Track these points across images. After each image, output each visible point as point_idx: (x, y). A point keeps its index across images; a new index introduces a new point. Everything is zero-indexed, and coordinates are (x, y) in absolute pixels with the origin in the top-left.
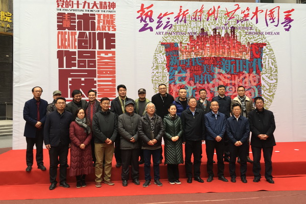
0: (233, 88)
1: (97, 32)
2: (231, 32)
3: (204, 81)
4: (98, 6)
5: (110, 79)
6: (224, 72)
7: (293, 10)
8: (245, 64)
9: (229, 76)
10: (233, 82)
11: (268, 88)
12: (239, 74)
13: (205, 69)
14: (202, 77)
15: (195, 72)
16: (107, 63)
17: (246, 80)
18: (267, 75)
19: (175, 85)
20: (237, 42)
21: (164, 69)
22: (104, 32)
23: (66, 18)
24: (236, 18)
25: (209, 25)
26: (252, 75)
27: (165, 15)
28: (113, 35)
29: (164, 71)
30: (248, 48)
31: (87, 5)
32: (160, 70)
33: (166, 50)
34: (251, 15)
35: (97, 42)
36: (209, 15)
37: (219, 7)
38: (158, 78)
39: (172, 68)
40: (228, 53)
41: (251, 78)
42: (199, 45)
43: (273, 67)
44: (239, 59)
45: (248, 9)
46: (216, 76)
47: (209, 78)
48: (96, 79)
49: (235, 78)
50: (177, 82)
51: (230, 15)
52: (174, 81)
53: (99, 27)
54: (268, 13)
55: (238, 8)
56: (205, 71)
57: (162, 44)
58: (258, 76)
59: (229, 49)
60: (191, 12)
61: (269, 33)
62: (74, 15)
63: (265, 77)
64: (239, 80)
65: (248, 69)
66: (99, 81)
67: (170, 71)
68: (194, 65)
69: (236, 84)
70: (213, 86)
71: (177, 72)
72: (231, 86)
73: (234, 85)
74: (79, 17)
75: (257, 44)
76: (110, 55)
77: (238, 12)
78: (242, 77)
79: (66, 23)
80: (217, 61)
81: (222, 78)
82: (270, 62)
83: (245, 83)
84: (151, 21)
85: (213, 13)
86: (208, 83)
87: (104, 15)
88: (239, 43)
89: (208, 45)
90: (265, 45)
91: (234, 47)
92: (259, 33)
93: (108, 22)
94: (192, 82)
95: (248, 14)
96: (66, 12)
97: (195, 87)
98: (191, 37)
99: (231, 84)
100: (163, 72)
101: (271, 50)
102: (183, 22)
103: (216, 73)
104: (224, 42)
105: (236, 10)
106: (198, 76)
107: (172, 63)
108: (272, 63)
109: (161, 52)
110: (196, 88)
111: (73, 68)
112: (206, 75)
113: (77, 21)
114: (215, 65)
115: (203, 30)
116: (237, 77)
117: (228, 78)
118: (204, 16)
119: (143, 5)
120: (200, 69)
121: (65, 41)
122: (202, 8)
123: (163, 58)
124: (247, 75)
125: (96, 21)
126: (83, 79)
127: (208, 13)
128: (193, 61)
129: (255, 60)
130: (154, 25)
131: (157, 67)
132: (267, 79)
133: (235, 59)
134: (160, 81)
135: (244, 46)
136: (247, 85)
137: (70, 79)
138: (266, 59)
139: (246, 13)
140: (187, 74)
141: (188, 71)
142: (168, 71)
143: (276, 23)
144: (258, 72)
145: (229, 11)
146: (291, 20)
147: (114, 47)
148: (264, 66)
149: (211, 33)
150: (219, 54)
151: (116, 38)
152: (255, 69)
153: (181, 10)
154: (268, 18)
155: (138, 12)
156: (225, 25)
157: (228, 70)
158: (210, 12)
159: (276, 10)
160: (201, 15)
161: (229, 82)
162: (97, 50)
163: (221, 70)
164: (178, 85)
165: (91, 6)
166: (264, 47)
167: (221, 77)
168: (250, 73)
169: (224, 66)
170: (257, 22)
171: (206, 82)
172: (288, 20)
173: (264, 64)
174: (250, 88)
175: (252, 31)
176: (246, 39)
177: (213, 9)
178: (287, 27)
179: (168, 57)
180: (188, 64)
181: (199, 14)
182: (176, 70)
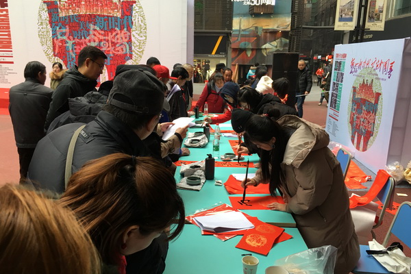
0: (107, 43)
3: (81, 37)
5: (7, 33)
6: (98, 29)
8: (117, 22)
9: (103, 32)
10: (106, 38)
11: (138, 44)
12: (112, 30)
14: (79, 32)
15: (73, 28)
16: (3, 20)
17: (118, 36)
18: (137, 32)
19: (57, 39)
21: (47, 25)
26: (123, 32)
29: (48, 27)
30: (119, 5)
32: (44, 26)
33: (48, 8)
38: (43, 33)
39: (54, 24)
40: (101, 10)
41: (122, 35)
42: (75, 3)
43: (142, 24)
44: (111, 17)
46: (91, 32)
47: (85, 33)
49: (108, 34)
50: (59, 37)
52: (56, 36)
56: (82, 27)
57: (44, 2)
58: (129, 33)
59: (102, 6)
63: (135, 34)
64: (112, 36)
65: (119, 26)
67: (53, 27)
68: (72, 21)
69: (110, 40)
70: (90, 41)
71: (58, 28)
72: (105, 42)
73: (108, 41)
75: (127, 2)
76: (4, 13)
78: (114, 34)
80: (92, 18)
81: (97, 34)
82: (140, 19)
83: (118, 39)
86: (85, 38)
88: (111, 1)
89: (83, 3)
91: (106, 5)
94: (71, 37)
97: (74, 41)
99: (105, 40)
101: (140, 7)
103: (92, 29)
106: (76, 32)
107: (53, 20)
108: (142, 21)
109: (44, 9)
110: (75, 43)
112: (83, 31)
114: (90, 22)
116: (110, 34)
117: (102, 35)
120: (77, 25)
123: (45, 15)
124: (119, 32)
128: (71, 17)
129: (126, 17)
131: (42, 24)
132: (137, 36)
133: (108, 16)
134: (45, 36)
135: (116, 3)
136: (119, 41)
138: (136, 17)
140: (66, 30)
141: (67, 26)
142: (51, 27)
144: (129, 29)
148: (134, 24)
150: (94, 11)
152: (125, 26)
157: (102, 27)
161: (103, 38)
163: (96, 26)
164: (60, 40)
166: (134, 5)
167: (95, 33)
168: (121, 30)
169: (98, 23)
171: (83, 38)
173: (134, 22)
174: (122, 44)
179: (50, 14)
180: (67, 21)
182: (57, 26)
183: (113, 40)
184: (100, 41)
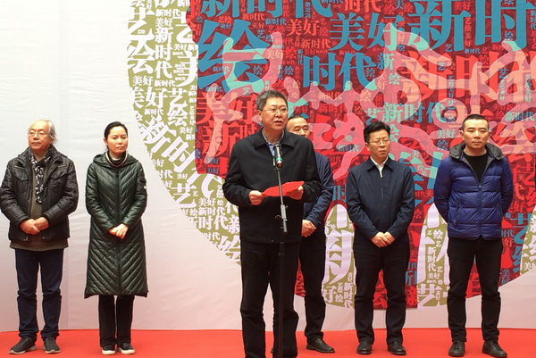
0: (461, 108)
3: (340, 81)
6: (422, 45)
8: (513, 14)
9: (444, 60)
10: (460, 84)
12: (488, 51)
13: (346, 32)
14: (332, 63)
15: (305, 44)
17: (516, 77)
19: (221, 93)
21: (176, 31)
29: (180, 38)
32: (163, 34)
38: (153, 64)
39: (210, 26)
46: (389, 61)
47: (360, 67)
49: (467, 69)
50: (232, 83)
52: (216, 77)
56: (345, 39)
64: (484, 78)
65: (522, 33)
67: (204, 38)
69: (474, 91)
70: (379, 100)
71: (229, 43)
72: (451, 102)
73: (465, 97)
78: (496, 65)
81: (417, 69)
83: (512, 89)
86: (358, 87)
94: (291, 85)
97: (302, 102)
99: (451, 93)
100: (174, 41)
103: (392, 46)
106: (316, 59)
107: (210, 6)
112: (349, 57)
114: (385, 17)
116: (476, 67)
117: (439, 70)
120: (325, 31)
124: (520, 57)
131: (151, 24)
134: (163, 78)
136: (517, 98)
140: (272, 51)
141: (276, 37)
142: (196, 40)
157: (441, 38)
161: (443, 84)
163: (413, 36)
164: (234, 96)
167: (410, 63)
168: (530, 48)
169: (424, 19)
171: (348, 86)
180: (277, 12)
182: (228, 33)
183: (492, 95)
184: (431, 98)
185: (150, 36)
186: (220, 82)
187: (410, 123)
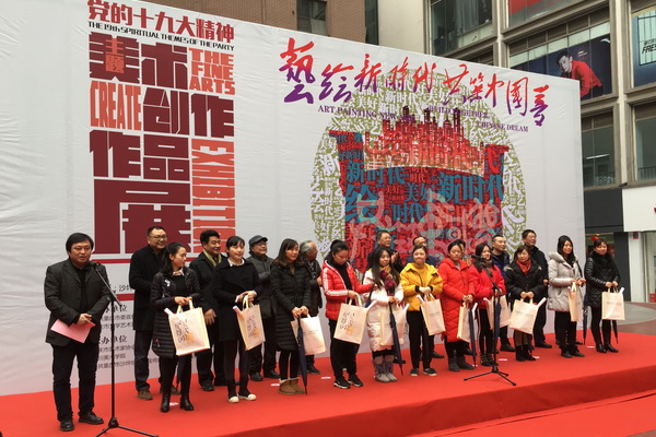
0: (459, 231)
1: (191, 92)
2: (454, 119)
3: (409, 218)
4: (194, 28)
5: (223, 208)
6: (443, 200)
7: (547, 87)
8: (477, 185)
9: (451, 208)
10: (458, 219)
11: (512, 232)
12: (468, 203)
13: (411, 192)
14: (406, 208)
15: (394, 198)
16: (214, 171)
17: (479, 216)
18: (510, 206)
19: (357, 224)
20: (464, 140)
21: (335, 189)
22: (207, 93)
23: (115, 48)
24: (462, 91)
25: (417, 100)
26: (487, 207)
27: (338, 69)
28: (230, 104)
29: (336, 193)
30: (481, 154)
31: (165, 21)
32: (328, 191)
33: (339, 148)
34: (486, 89)
35: (192, 117)
36: (418, 80)
37: (434, 66)
38: (324, 207)
39: (350, 187)
40: (449, 161)
41: (487, 214)
42: (400, 142)
43: (519, 192)
44: (467, 175)
45: (480, 76)
46: (430, 208)
47: (417, 211)
48: (189, 208)
49: (461, 212)
50: (362, 218)
51: (453, 84)
52: (354, 215)
53: (195, 80)
54: (512, 88)
55: (466, 73)
56: (411, 195)
57: (332, 133)
58: (497, 210)
59: (451, 152)
60: (385, 70)
61: (512, 127)
62: (133, 43)
63: (507, 212)
64: (467, 216)
65: (481, 196)
66: (197, 213)
67: (348, 194)
68: (391, 182)
69: (464, 223)
70: (426, 228)
71: (360, 196)
72: (455, 228)
73: (460, 226)
74: (147, 49)
75: (495, 147)
76: (222, 151)
77: (465, 81)
78: (472, 211)
79: (115, 64)
80: (432, 177)
81: (441, 212)
82: (515, 182)
83: (478, 222)
84: (309, 81)
85: (425, 76)
87: (207, 53)
88: (467, 143)
89: (416, 143)
90: (507, 149)
91: (459, 150)
92: (498, 126)
93: (217, 71)
94: (388, 219)
95: (481, 86)
96: (115, 35)
97: (393, 229)
98: (386, 123)
99: (455, 223)
100: (334, 195)
101: (515, 160)
102: (370, 90)
103: (430, 200)
104: (443, 139)
105: (461, 76)
106: (399, 206)
107: (351, 176)
108: (518, 185)
109: (329, 151)
110: (396, 231)
111: (132, 178)
112: (412, 205)
113: (141, 59)
114: (427, 185)
115: (406, 109)
116: (464, 211)
117: (450, 213)
118: (408, 83)
119: (292, 42)
120: (402, 192)
121: (112, 107)
122: (405, 65)
123: (332, 164)
124: (481, 207)
125: (188, 65)
126: (157, 207)
127: (416, 76)
128: (390, 173)
129: (492, 177)
130: (315, 89)
131: (322, 184)
132: (510, 215)
133: (462, 174)
134: (329, 215)
135: (475, 148)
136: (480, 226)
137: (124, 206)
138: (509, 180)
139: (478, 84)
140: (378, 202)
141: (381, 194)
142: (344, 195)
143: (522, 110)
144: (498, 203)
145: (451, 76)
146: (544, 107)
147: (230, 132)
148: (506, 191)
149: (420, 117)
150: (435, 162)
151: (236, 112)
152: (492, 194)
153: (367, 62)
154: (511, 98)
155: (283, 56)
156: (445, 104)
157: (450, 196)
158: (420, 76)
159: (522, 84)
160: (402, 79)
161: (451, 219)
162: (192, 136)
163: (439, 195)
164: (363, 225)
165: (176, 26)
166: (506, 153)
167: (438, 209)
168: (484, 202)
169: (443, 187)
170: (494, 105)
171: (413, 220)
172: (541, 105)
173: (505, 186)
174: (486, 232)
175: (486, 120)
176: (478, 135)
177: (423, 69)
178: (539, 119)
179: (343, 162)
180: (381, 181)
181: (399, 75)
182: (359, 191)
183: (471, 225)
184: (447, 227)
185: (322, 192)
186: (356, 218)
187: (438, 239)
